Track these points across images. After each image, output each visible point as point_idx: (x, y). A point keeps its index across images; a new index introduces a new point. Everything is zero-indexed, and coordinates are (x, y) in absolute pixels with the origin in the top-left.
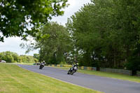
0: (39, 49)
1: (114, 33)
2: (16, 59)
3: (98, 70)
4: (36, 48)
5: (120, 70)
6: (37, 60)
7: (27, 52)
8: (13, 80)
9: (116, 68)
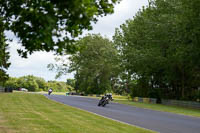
0: (75, 72)
1: (181, 50)
2: (42, 86)
3: (159, 102)
4: (70, 71)
5: (190, 103)
6: (72, 88)
7: (58, 76)
8: (38, 116)
9: (185, 100)
